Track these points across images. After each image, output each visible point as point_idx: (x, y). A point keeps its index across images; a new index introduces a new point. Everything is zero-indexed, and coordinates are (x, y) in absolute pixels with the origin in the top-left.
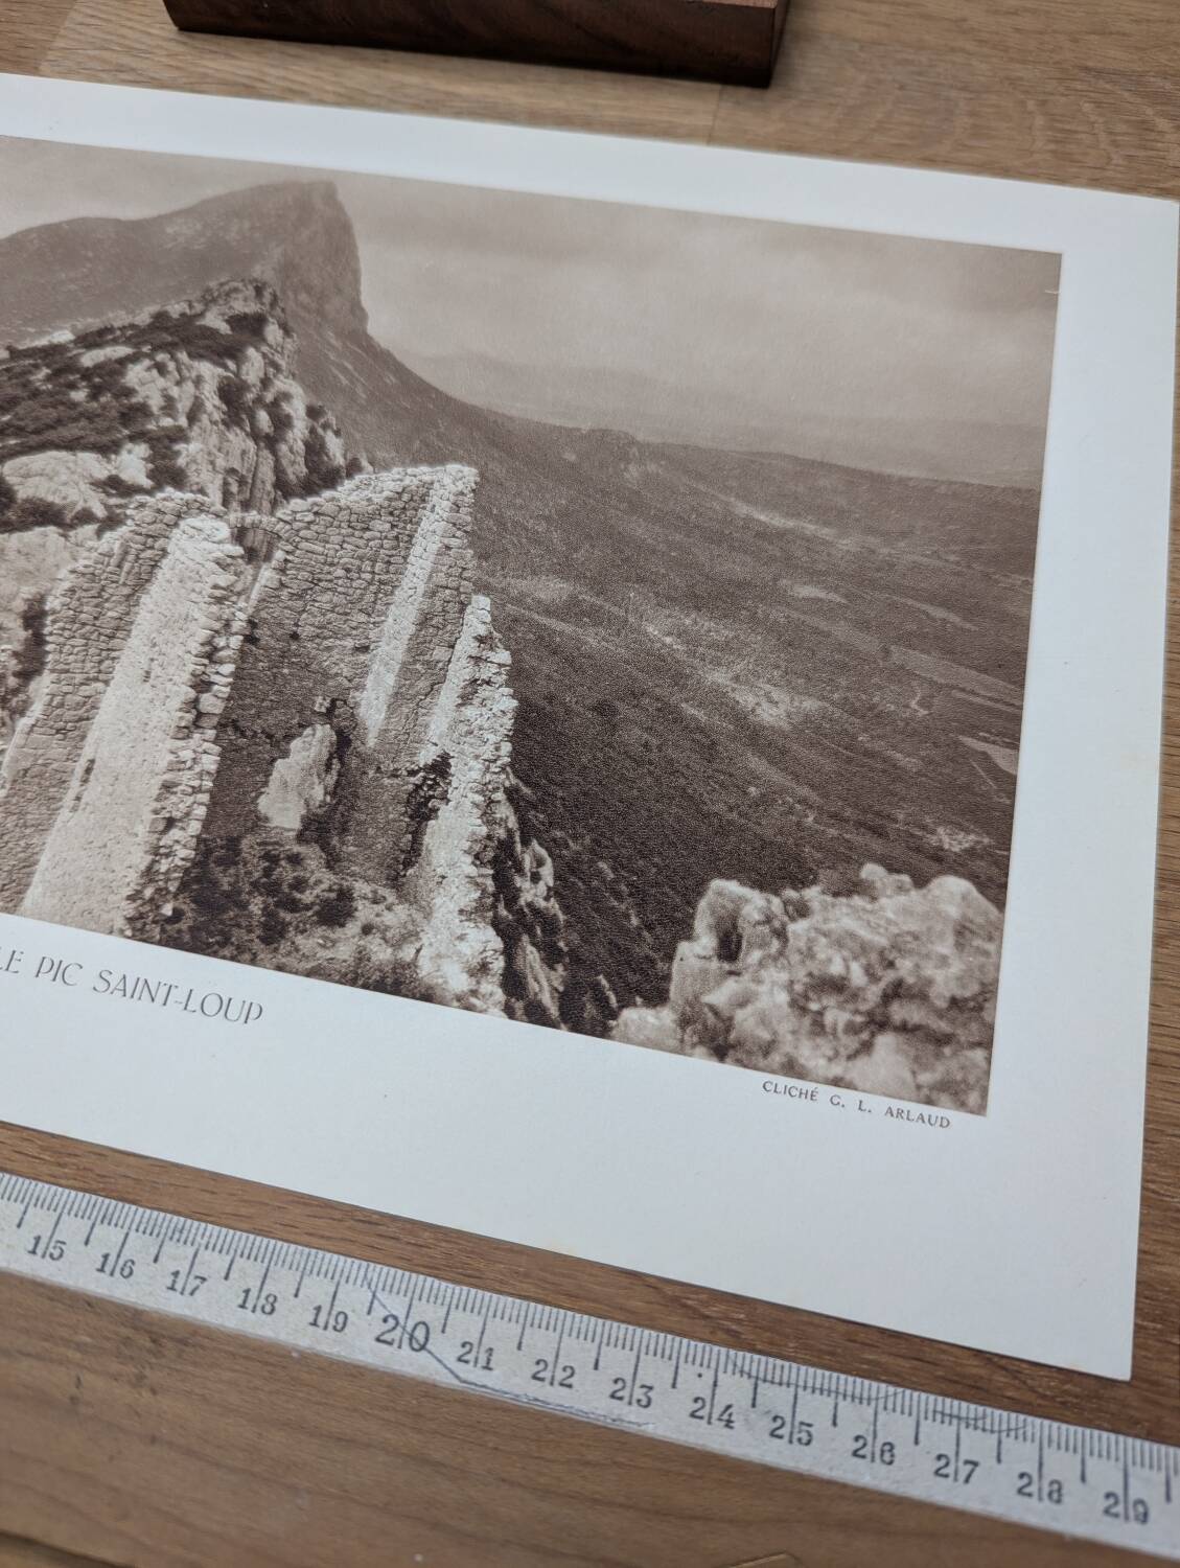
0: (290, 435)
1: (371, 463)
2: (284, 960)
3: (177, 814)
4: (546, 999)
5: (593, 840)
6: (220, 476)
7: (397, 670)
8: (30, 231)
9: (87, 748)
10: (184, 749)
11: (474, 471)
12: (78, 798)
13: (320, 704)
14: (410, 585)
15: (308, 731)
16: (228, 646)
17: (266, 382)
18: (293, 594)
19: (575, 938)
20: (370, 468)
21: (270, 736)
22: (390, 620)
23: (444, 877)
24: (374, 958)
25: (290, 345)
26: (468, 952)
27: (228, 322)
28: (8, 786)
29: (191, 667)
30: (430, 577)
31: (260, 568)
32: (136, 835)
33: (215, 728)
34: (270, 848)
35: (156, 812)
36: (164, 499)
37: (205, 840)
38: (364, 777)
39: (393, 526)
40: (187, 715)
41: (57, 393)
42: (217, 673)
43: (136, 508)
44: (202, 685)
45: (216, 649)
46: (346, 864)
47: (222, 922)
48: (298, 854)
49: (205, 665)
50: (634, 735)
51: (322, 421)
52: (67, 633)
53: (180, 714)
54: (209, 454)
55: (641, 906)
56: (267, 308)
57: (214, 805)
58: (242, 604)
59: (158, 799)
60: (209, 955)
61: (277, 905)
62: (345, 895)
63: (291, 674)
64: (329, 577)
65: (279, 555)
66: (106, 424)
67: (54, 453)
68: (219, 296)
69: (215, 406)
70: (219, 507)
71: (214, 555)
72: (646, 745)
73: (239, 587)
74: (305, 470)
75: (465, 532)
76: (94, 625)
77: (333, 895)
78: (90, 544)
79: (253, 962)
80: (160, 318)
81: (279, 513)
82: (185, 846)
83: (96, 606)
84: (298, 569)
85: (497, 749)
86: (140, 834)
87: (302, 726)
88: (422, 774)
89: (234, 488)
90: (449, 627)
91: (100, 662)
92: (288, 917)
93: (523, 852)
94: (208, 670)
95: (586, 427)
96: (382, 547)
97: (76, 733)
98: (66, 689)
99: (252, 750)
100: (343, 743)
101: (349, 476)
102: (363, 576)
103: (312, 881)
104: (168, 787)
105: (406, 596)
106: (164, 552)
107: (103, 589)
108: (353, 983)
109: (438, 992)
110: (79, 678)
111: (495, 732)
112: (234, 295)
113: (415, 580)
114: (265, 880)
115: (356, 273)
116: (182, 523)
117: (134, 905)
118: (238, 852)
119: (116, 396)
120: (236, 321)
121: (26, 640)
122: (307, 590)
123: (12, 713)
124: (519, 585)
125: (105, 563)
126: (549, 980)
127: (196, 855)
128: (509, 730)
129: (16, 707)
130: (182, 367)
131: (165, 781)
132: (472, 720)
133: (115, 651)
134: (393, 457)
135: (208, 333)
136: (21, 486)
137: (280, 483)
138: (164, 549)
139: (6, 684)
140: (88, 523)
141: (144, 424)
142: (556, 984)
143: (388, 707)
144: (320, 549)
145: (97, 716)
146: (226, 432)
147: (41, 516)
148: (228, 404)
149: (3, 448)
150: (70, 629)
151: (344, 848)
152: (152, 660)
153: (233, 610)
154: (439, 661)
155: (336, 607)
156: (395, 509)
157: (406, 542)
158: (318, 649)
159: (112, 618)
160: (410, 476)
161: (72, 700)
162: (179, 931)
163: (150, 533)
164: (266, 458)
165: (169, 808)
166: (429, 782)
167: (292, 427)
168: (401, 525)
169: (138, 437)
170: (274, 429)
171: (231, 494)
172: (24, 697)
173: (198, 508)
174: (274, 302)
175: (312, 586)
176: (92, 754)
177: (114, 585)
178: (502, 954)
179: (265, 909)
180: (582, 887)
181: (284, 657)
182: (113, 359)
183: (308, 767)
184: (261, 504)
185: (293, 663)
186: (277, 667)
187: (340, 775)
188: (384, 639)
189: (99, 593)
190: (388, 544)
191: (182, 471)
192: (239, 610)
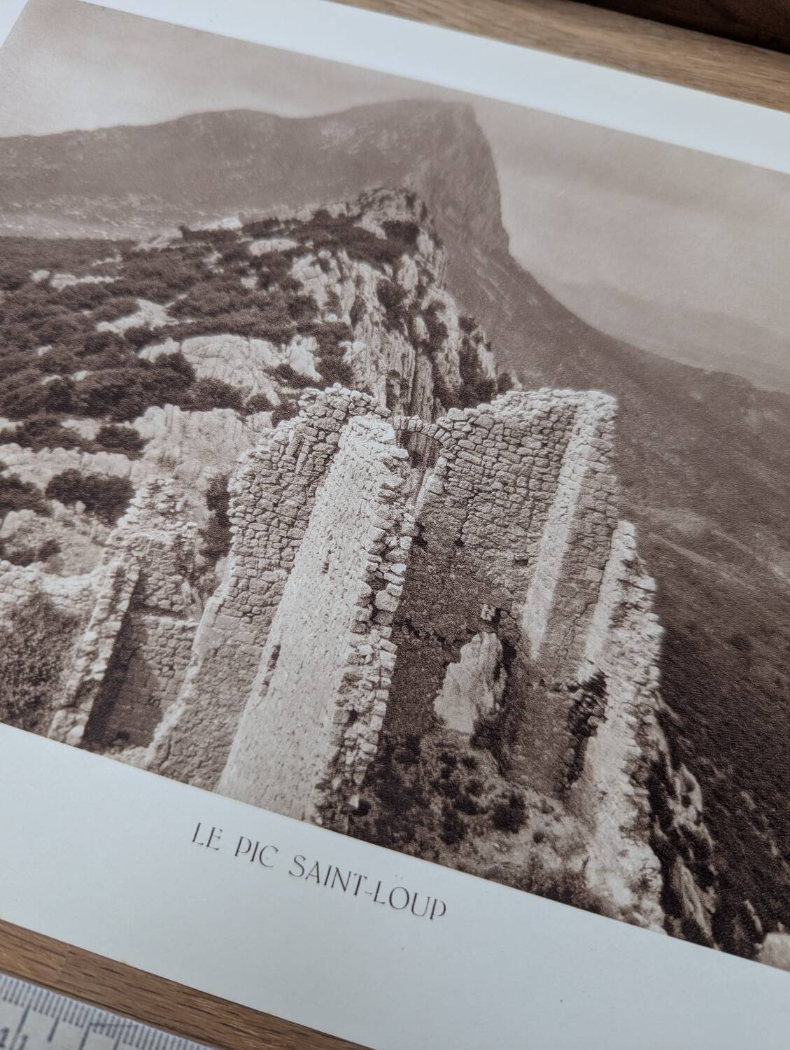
0: (445, 344)
1: (521, 381)
2: (463, 860)
3: (360, 709)
4: (701, 919)
5: (736, 770)
6: (384, 377)
7: (554, 586)
8: (194, 117)
9: (272, 633)
10: (363, 643)
11: (614, 399)
12: (267, 683)
13: (487, 613)
14: (563, 504)
15: (476, 638)
16: (399, 546)
17: (421, 291)
18: (455, 502)
19: (723, 862)
20: (520, 386)
21: (442, 639)
22: (546, 537)
23: (604, 793)
24: (545, 866)
25: (441, 257)
26: (630, 868)
27: (383, 226)
28: (200, 663)
29: (367, 563)
30: (580, 498)
31: (424, 472)
32: (322, 725)
33: (390, 625)
34: (447, 750)
35: (340, 704)
36: (333, 394)
37: (386, 737)
38: (529, 689)
39: (544, 445)
40: (365, 610)
41: (229, 278)
42: (390, 571)
43: (306, 400)
44: (377, 582)
45: (388, 549)
46: (516, 771)
47: (406, 819)
48: (473, 759)
49: (379, 563)
50: (765, 671)
51: (473, 333)
52: (248, 517)
53: (359, 608)
54: (372, 354)
55: (780, 836)
56: (417, 218)
57: (392, 703)
58: (409, 506)
59: (341, 691)
60: (394, 849)
61: (457, 806)
62: (517, 803)
63: (457, 579)
64: (488, 488)
65: (441, 462)
66: (275, 314)
67: (228, 337)
68: (373, 201)
69: (374, 307)
70: (383, 408)
71: (382, 454)
72: (778, 682)
73: (406, 490)
74: (460, 380)
75: (609, 457)
76: (274, 511)
77: (506, 802)
78: (266, 430)
79: (436, 859)
80: (321, 215)
81: (439, 421)
82: (368, 740)
83: (275, 493)
84: (459, 477)
85: (647, 672)
86: (325, 725)
87: (471, 632)
88: (581, 691)
89: (397, 391)
90: (599, 549)
91: (282, 549)
92: (465, 818)
93: (674, 776)
94: (381, 569)
95: (710, 368)
96: (534, 463)
97: (261, 618)
98: (250, 572)
99: (426, 651)
100: (509, 653)
101: (502, 390)
102: (519, 490)
103: (486, 786)
104: (350, 680)
105: (559, 514)
106: (336, 449)
107: (280, 477)
108: (528, 888)
109: (605, 905)
110: (262, 563)
111: (644, 655)
112: (387, 203)
113: (566, 500)
114: (442, 781)
115: (497, 194)
116: (351, 420)
117: (324, 794)
118: (417, 751)
119: (284, 288)
120: (391, 227)
121: (211, 519)
122: (468, 499)
123: (201, 591)
124: (661, 515)
125: (281, 451)
126: (702, 902)
127: (379, 749)
128: (657, 655)
129: (205, 585)
130: (343, 266)
131: (347, 674)
132: (624, 642)
133: (295, 539)
134: (539, 378)
135: (365, 236)
136: (199, 366)
137: (439, 391)
138: (336, 444)
139: (194, 562)
140: (264, 410)
141: (310, 318)
142: (708, 905)
143: (548, 622)
144: (478, 460)
145: (281, 603)
146: (387, 335)
147: (219, 397)
148: (388, 306)
149: (180, 326)
150: (251, 513)
151: (514, 757)
152: (330, 552)
153: (401, 511)
154: (591, 582)
155: (495, 518)
156: (545, 428)
157: (556, 461)
158: (481, 558)
159: (290, 506)
160: (556, 397)
161: (257, 584)
162: (367, 824)
163: (322, 426)
164: (425, 364)
165: (351, 702)
166: (588, 699)
167: (447, 336)
168: (551, 444)
169: (306, 330)
170: (431, 336)
171: (394, 396)
172: (212, 577)
173: (365, 407)
174: (424, 213)
175: (473, 495)
176: (278, 640)
177: (291, 474)
178: (659, 872)
179: (445, 809)
180: (728, 814)
181: (450, 562)
182: (279, 250)
183: (478, 674)
184: (422, 410)
185: (459, 569)
186: (445, 572)
187: (507, 684)
188: (541, 554)
189: (277, 480)
190: (540, 462)
191: (348, 368)
192: (408, 512)
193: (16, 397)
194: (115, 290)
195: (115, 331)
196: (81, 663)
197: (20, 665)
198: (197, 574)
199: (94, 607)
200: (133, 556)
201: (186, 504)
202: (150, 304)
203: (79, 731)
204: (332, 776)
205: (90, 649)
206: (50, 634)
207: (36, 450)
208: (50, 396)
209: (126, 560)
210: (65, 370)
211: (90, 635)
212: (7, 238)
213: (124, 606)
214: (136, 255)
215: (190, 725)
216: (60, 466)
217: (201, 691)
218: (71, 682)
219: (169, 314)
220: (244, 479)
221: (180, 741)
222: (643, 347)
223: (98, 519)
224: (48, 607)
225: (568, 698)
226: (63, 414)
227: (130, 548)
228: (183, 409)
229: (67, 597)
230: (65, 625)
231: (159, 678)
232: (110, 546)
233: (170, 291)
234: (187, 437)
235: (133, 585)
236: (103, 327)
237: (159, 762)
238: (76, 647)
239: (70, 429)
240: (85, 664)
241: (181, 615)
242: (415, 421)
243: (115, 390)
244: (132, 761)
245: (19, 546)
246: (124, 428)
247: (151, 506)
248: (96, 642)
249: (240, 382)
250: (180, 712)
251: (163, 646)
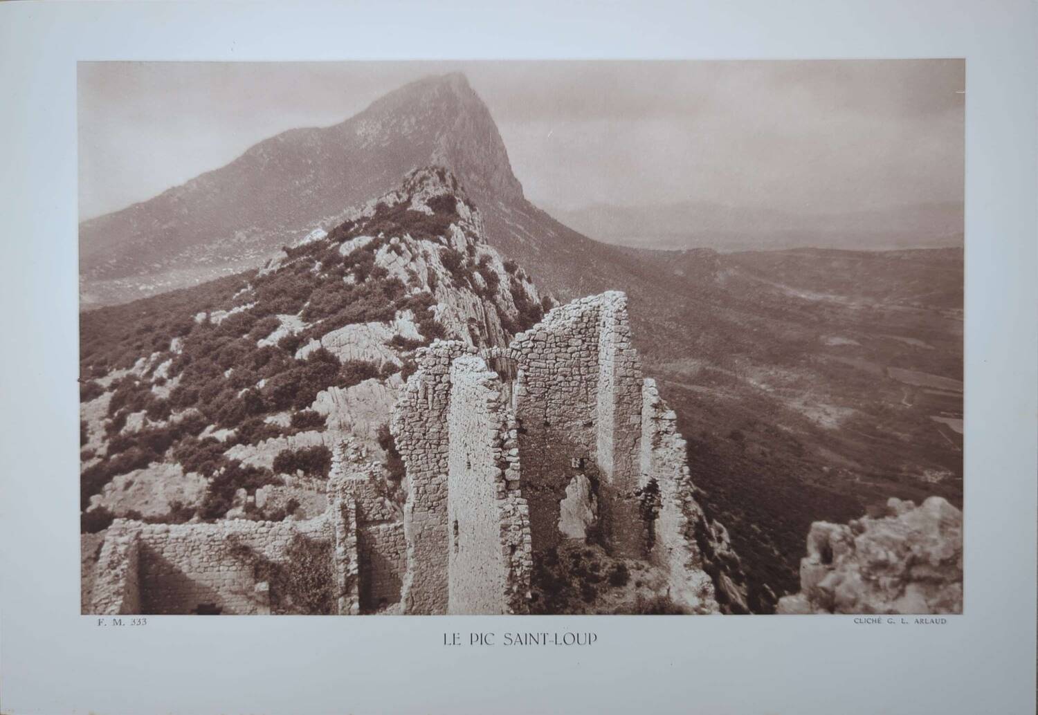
0: (499, 287)
1: (558, 299)
2: (599, 609)
3: (516, 543)
4: (740, 601)
5: (746, 513)
6: (465, 325)
7: (612, 434)
8: (255, 148)
9: (449, 514)
10: (506, 504)
11: (623, 293)
12: (457, 545)
13: (575, 463)
14: (605, 379)
15: (573, 480)
16: (510, 437)
17: (471, 250)
18: (537, 398)
19: (747, 567)
20: (558, 303)
21: (552, 488)
22: (599, 404)
23: (671, 549)
24: (646, 598)
25: (477, 218)
26: (694, 586)
27: (428, 204)
28: (413, 545)
29: (493, 455)
30: (615, 371)
31: (512, 383)
32: (497, 558)
33: (519, 488)
34: (573, 551)
35: (503, 543)
36: (436, 348)
37: (536, 554)
38: (613, 501)
39: (584, 341)
40: (501, 484)
41: (334, 280)
42: (509, 455)
43: (420, 357)
44: (503, 464)
45: (503, 441)
46: (617, 551)
47: (560, 596)
48: (589, 551)
49: (501, 452)
50: (755, 449)
51: (516, 273)
52: (410, 447)
53: (497, 484)
54: (452, 310)
55: (778, 544)
56: (451, 189)
57: (533, 534)
58: (509, 410)
59: (501, 536)
60: (558, 614)
61: (588, 580)
62: (621, 569)
63: (552, 448)
64: (555, 382)
65: (520, 373)
66: (377, 299)
67: (351, 326)
68: (415, 184)
69: (443, 273)
70: (472, 347)
71: (481, 380)
72: (763, 453)
73: (503, 400)
74: (517, 311)
75: (628, 337)
76: (425, 439)
77: (615, 570)
78: (401, 386)
79: (584, 613)
80: (381, 207)
81: (511, 345)
82: (526, 559)
83: (421, 427)
84: (535, 380)
87: (569, 478)
88: (643, 494)
89: (478, 333)
90: (635, 402)
91: (438, 462)
92: (594, 586)
93: (710, 527)
94: (503, 455)
95: (684, 248)
96: (580, 356)
97: (440, 507)
98: (423, 482)
99: (545, 497)
101: (547, 311)
102: (575, 378)
103: (601, 564)
104: (505, 528)
105: (604, 386)
106: (450, 385)
107: (421, 415)
108: (639, 613)
109: (685, 609)
110: (429, 474)
111: (677, 461)
112: (425, 182)
113: (607, 375)
114: (575, 569)
115: (503, 149)
116: (453, 362)
117: (510, 596)
118: (557, 557)
119: (376, 277)
120: (433, 203)
121: (387, 456)
122: (544, 393)
123: (398, 502)
124: (669, 367)
125: (416, 397)
126: (739, 592)
127: (534, 563)
128: (685, 459)
129: (398, 498)
130: (411, 246)
131: (502, 525)
132: (663, 456)
133: (444, 453)
134: (569, 293)
135: (419, 216)
136: (339, 354)
137: (505, 324)
138: (449, 382)
139: (386, 486)
140: (395, 373)
141: (403, 295)
142: (743, 593)
143: (614, 457)
144: (544, 365)
145: (449, 495)
146: (458, 292)
147: (361, 372)
148: (452, 270)
149: (314, 327)
150: (411, 444)
151: (613, 543)
152: (468, 455)
153: (505, 414)
154: (635, 425)
155: (565, 401)
156: (582, 329)
157: (594, 350)
158: (563, 430)
159: (434, 432)
160: (584, 303)
161: (430, 488)
162: (539, 605)
163: (435, 372)
164: (490, 307)
165: (510, 540)
166: (649, 498)
167: (498, 281)
168: (588, 339)
169: (402, 305)
170: (488, 284)
171: (477, 336)
172: (401, 492)
173: (459, 350)
174: (455, 185)
175: (546, 390)
176: (455, 518)
177: (427, 411)
178: (712, 583)
179: (581, 584)
180: (745, 540)
181: (545, 438)
182: (361, 247)
183: (579, 501)
184: (498, 340)
185: (551, 441)
186: (542, 445)
187: (598, 502)
188: (599, 416)
189: (420, 418)
190: (584, 354)
191: (440, 325)
192: (509, 413)
193: (225, 412)
194: (259, 313)
195: (271, 344)
196: (341, 567)
197: (305, 580)
198: (392, 493)
199: (336, 532)
200: (347, 494)
201: (368, 451)
202: (286, 316)
203: (356, 605)
204: (512, 585)
205: (343, 557)
206: (315, 557)
207: (255, 445)
208: (247, 404)
209: (344, 498)
210: (250, 383)
211: (340, 550)
212: (163, 294)
213: (354, 526)
214: (261, 280)
215: (420, 582)
216: (275, 450)
217: (420, 561)
218: (341, 580)
219: (303, 321)
220: (398, 423)
221: (417, 593)
222: (635, 246)
223: (315, 477)
224: (307, 541)
225: (637, 500)
226: (262, 415)
227: (343, 490)
228: (341, 388)
229: (316, 531)
230: (322, 548)
231: (392, 562)
232: (330, 491)
233: (297, 303)
234: (351, 406)
235: (354, 511)
236: (262, 343)
237: (409, 608)
238: (334, 559)
239: (271, 423)
240: (344, 567)
241: (391, 520)
242: (495, 350)
243: (290, 387)
244: (394, 613)
245: (272, 509)
246: (306, 412)
247: (346, 459)
248: (345, 552)
249: (372, 357)
250: (411, 576)
251: (388, 542)
